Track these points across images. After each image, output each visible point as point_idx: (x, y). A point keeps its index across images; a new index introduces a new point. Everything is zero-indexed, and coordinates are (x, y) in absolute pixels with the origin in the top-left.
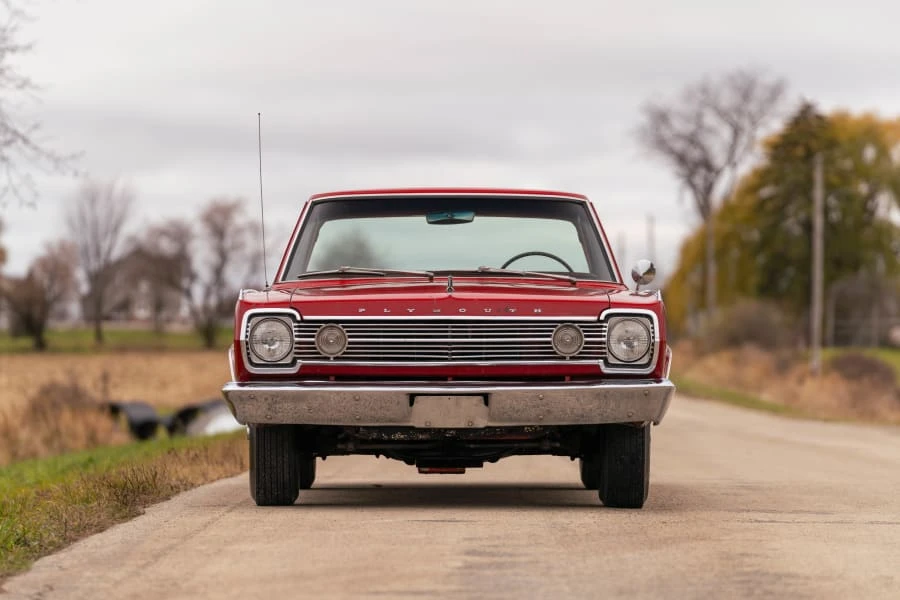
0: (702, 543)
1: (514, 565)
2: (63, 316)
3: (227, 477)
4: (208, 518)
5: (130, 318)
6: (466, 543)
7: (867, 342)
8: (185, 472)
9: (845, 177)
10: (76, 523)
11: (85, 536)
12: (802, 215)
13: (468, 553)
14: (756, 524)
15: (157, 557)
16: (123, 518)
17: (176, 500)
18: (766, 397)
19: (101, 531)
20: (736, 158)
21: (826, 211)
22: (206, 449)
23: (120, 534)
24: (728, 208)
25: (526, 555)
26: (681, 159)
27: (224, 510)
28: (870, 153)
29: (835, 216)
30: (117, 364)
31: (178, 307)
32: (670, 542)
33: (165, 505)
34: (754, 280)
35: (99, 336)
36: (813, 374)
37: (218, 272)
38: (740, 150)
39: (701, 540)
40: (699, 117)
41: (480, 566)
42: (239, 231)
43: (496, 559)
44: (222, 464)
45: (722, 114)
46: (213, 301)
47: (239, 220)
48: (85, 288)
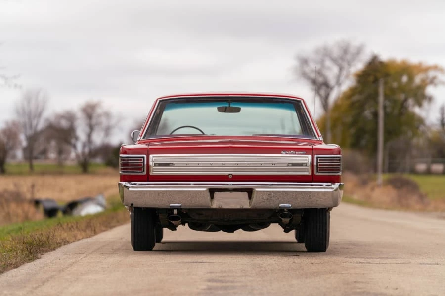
0: (333, 275)
1: (234, 288)
2: (14, 157)
3: (87, 238)
4: (74, 260)
5: (47, 158)
6: (209, 274)
7: (404, 171)
8: (65, 235)
9: (393, 91)
10: (3, 263)
11: (8, 270)
12: (373, 109)
13: (210, 280)
14: (361, 264)
15: (44, 283)
16: (29, 260)
17: (58, 250)
18: (355, 197)
19: (16, 267)
20: (341, 81)
21: (385, 107)
22: (77, 223)
23: (27, 269)
24: (337, 106)
25: (240, 282)
26: (314, 82)
27: (82, 256)
28: (405, 79)
29: (388, 110)
30: (39, 180)
31: (69, 153)
32: (316, 274)
33: (52, 253)
34: (349, 141)
35: (31, 167)
36: (378, 186)
37: (89, 136)
38: (342, 78)
39: (333, 273)
40: (322, 62)
41: (216, 288)
42: (99, 116)
43: (224, 284)
44: (85, 231)
45: (334, 61)
46: (87, 150)
47: (99, 111)
48: (24, 143)
